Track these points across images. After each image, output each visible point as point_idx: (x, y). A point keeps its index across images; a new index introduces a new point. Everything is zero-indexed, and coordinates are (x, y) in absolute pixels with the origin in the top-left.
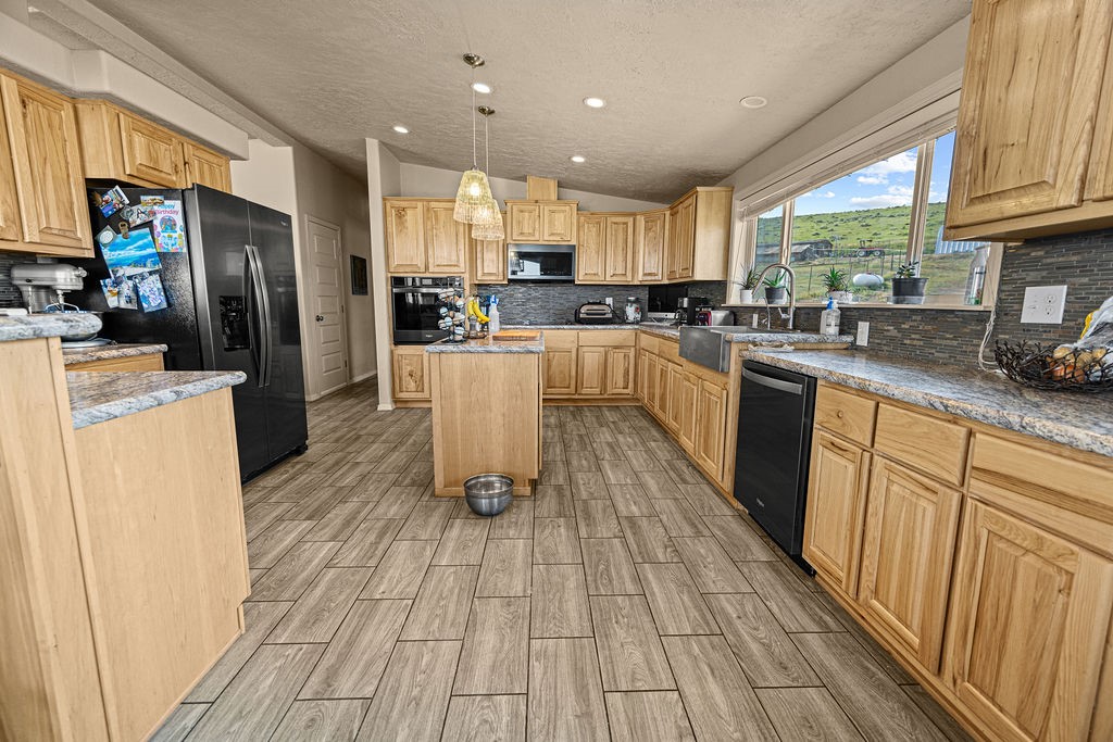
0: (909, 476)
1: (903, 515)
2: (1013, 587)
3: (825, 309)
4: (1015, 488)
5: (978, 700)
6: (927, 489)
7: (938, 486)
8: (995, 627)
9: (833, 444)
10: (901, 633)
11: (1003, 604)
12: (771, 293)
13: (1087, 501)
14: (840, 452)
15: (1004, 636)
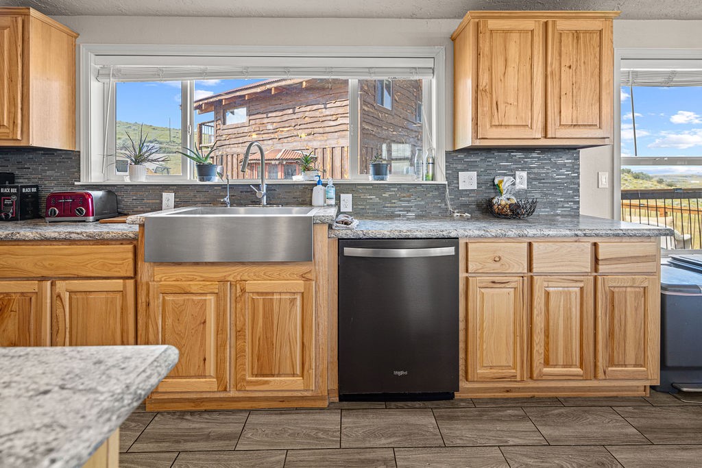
0: (563, 279)
1: (562, 303)
2: (626, 306)
3: (316, 185)
4: (621, 262)
5: (617, 371)
6: (576, 281)
7: (582, 277)
8: (621, 330)
9: (494, 282)
10: (571, 373)
11: (623, 317)
12: (204, 171)
13: (646, 256)
14: (503, 285)
15: (625, 331)
